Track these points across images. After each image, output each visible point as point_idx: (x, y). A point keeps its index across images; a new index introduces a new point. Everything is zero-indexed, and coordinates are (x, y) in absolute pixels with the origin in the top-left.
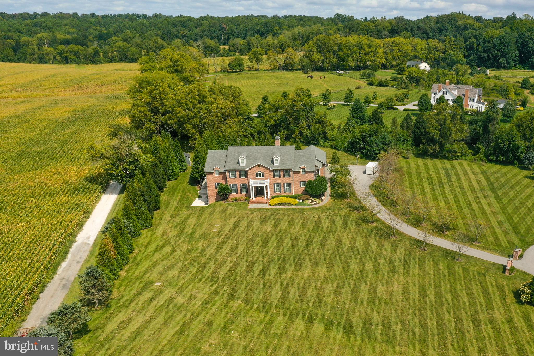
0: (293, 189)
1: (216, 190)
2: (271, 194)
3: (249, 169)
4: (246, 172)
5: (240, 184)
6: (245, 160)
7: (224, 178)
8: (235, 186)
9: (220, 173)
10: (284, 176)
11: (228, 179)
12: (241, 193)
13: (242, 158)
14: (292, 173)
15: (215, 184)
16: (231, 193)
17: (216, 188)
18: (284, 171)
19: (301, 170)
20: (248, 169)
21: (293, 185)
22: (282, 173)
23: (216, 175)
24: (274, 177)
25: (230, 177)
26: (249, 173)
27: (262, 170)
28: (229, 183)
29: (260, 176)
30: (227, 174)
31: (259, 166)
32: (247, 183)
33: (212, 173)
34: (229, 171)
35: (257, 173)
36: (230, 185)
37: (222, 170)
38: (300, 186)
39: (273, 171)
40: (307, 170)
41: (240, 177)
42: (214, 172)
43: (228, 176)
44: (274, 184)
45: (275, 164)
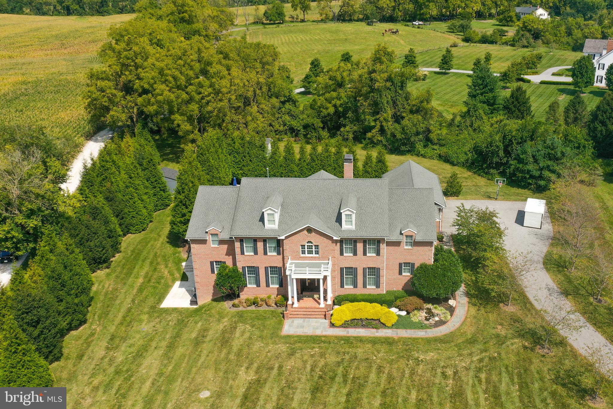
0: (384, 280)
1: (214, 277)
2: (333, 291)
3: (286, 238)
4: (279, 243)
5: (266, 268)
6: (277, 217)
7: (231, 252)
8: (254, 270)
9: (222, 242)
10: (365, 254)
11: (238, 257)
12: (268, 285)
13: (270, 212)
14: (383, 247)
15: (212, 263)
16: (246, 286)
17: (213, 271)
18: (365, 241)
19: (404, 239)
20: (283, 237)
21: (384, 273)
22: (360, 246)
23: (212, 245)
24: (342, 254)
25: (242, 253)
26: (287, 245)
27: (316, 239)
28: (240, 265)
29: (310, 252)
30: (237, 245)
31: (310, 230)
32: (280, 265)
33: (203, 242)
34: (241, 240)
35: (303, 246)
36: (244, 268)
37: (225, 236)
38: (400, 273)
39: (341, 241)
40: (418, 238)
41: (265, 253)
42: (209, 238)
43: (238, 250)
44: (342, 269)
45: (345, 226)
